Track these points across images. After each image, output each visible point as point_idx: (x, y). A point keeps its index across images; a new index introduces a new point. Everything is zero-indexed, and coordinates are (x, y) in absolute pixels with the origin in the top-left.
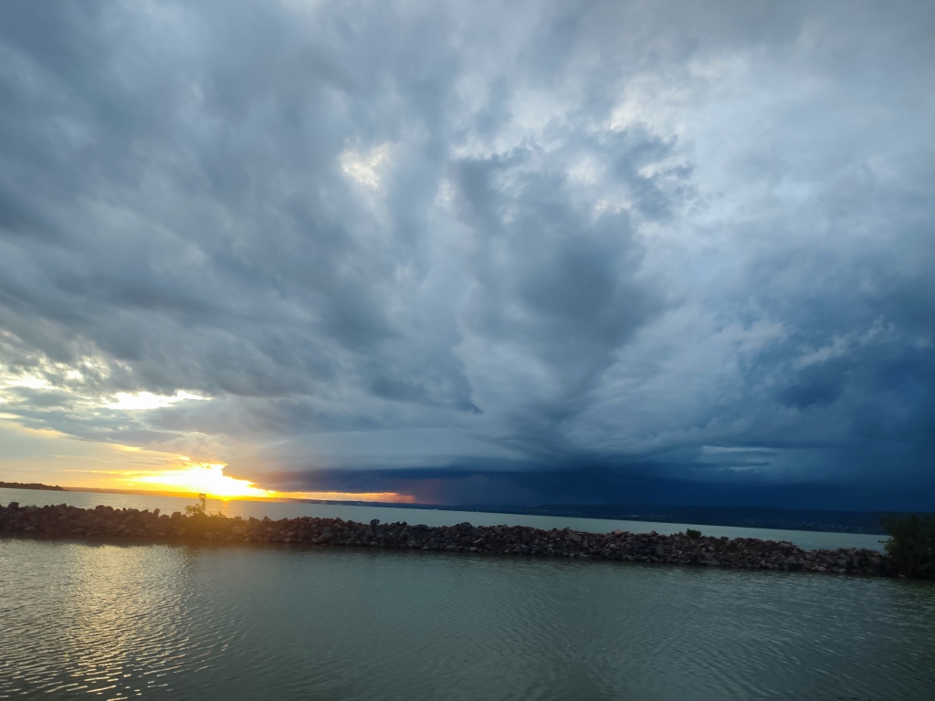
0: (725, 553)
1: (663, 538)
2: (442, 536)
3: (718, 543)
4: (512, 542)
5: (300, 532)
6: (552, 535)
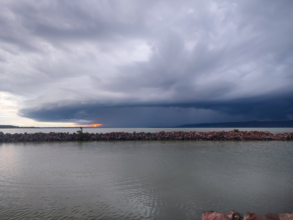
0: (247, 136)
1: (226, 132)
2: (156, 135)
3: (245, 133)
4: (178, 136)
5: (112, 137)
6: (190, 134)
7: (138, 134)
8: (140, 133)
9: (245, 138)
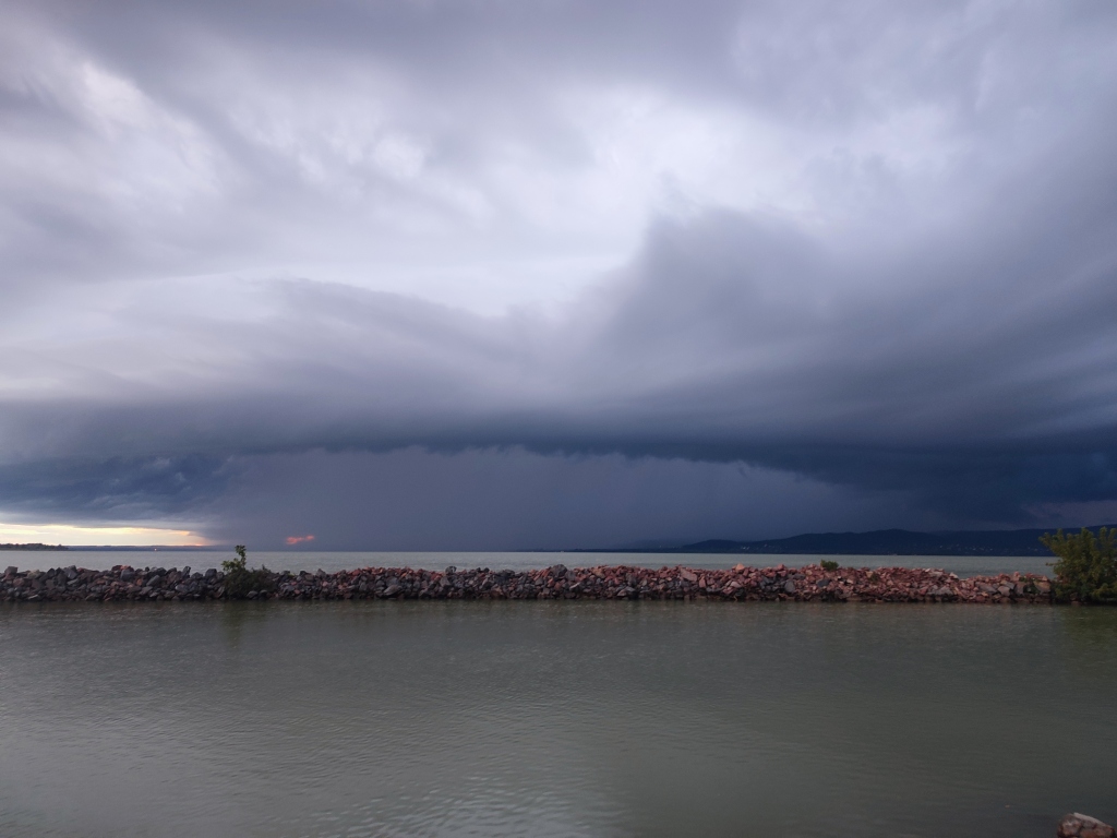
0: (866, 586)
1: (794, 572)
2: (532, 582)
3: (859, 575)
4: (614, 585)
5: (362, 585)
6: (662, 575)
7: (466, 576)
8: (472, 574)
9: (860, 595)
